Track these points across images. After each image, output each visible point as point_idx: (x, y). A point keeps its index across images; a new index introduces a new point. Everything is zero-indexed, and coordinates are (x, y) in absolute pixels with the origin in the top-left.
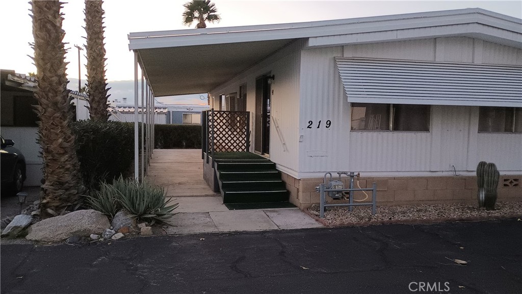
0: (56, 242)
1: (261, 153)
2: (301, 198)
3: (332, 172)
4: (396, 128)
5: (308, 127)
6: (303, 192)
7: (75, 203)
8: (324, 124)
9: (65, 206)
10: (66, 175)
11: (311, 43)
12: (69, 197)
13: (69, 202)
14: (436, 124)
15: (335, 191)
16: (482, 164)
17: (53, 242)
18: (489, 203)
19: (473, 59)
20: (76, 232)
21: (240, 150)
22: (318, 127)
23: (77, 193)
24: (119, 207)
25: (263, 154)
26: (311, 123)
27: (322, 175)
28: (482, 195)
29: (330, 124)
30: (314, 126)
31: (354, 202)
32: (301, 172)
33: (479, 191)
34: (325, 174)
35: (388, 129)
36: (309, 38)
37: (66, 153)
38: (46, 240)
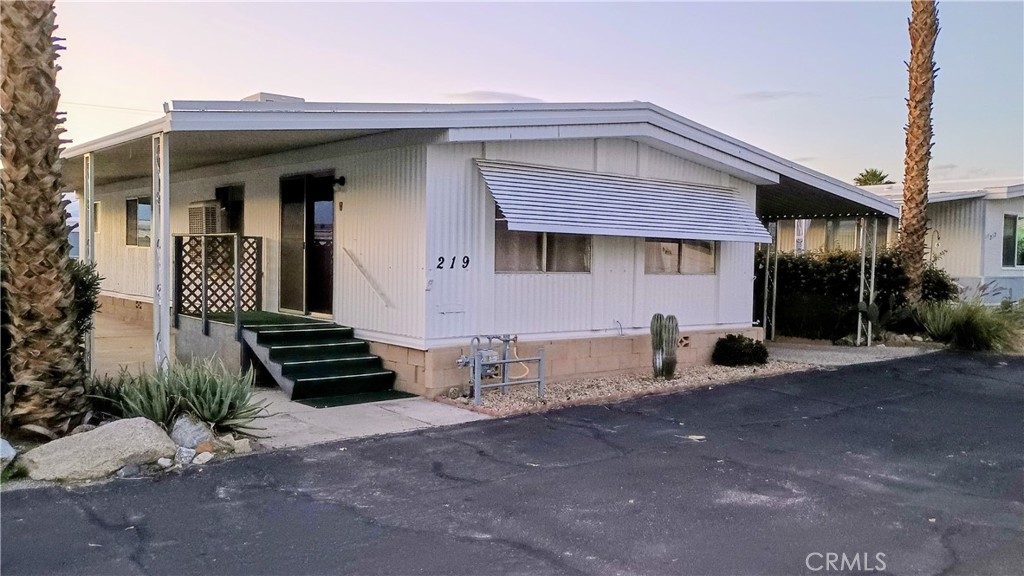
0: (98, 479)
1: (303, 313)
2: (431, 380)
3: (482, 336)
4: (549, 269)
5: (439, 267)
6: (434, 370)
7: (83, 410)
8: (459, 262)
9: (67, 418)
10: (65, 359)
11: (452, 136)
12: (72, 401)
13: (72, 409)
14: (598, 259)
15: (487, 365)
16: (658, 318)
17: (91, 478)
18: (668, 370)
19: (637, 170)
20: (132, 457)
21: (245, 309)
22: (452, 267)
23: (85, 393)
24: (181, 410)
25: (307, 314)
26: (442, 259)
27: (468, 341)
28: (659, 363)
29: (468, 261)
30: (447, 265)
31: (511, 380)
32: (427, 339)
33: (654, 354)
34: (470, 339)
35: (541, 269)
36: (447, 129)
37: (64, 317)
38: (77, 477)
